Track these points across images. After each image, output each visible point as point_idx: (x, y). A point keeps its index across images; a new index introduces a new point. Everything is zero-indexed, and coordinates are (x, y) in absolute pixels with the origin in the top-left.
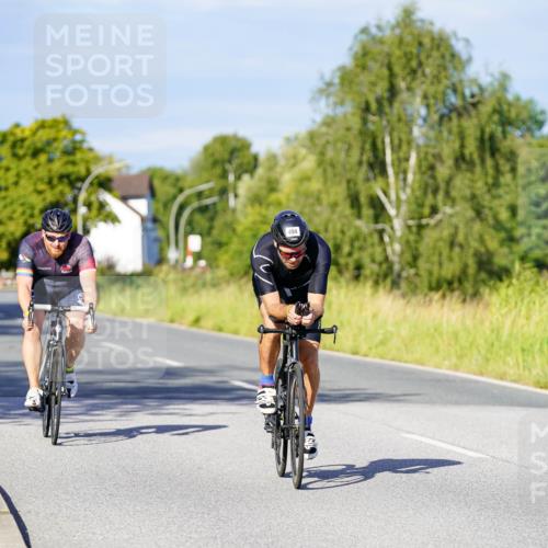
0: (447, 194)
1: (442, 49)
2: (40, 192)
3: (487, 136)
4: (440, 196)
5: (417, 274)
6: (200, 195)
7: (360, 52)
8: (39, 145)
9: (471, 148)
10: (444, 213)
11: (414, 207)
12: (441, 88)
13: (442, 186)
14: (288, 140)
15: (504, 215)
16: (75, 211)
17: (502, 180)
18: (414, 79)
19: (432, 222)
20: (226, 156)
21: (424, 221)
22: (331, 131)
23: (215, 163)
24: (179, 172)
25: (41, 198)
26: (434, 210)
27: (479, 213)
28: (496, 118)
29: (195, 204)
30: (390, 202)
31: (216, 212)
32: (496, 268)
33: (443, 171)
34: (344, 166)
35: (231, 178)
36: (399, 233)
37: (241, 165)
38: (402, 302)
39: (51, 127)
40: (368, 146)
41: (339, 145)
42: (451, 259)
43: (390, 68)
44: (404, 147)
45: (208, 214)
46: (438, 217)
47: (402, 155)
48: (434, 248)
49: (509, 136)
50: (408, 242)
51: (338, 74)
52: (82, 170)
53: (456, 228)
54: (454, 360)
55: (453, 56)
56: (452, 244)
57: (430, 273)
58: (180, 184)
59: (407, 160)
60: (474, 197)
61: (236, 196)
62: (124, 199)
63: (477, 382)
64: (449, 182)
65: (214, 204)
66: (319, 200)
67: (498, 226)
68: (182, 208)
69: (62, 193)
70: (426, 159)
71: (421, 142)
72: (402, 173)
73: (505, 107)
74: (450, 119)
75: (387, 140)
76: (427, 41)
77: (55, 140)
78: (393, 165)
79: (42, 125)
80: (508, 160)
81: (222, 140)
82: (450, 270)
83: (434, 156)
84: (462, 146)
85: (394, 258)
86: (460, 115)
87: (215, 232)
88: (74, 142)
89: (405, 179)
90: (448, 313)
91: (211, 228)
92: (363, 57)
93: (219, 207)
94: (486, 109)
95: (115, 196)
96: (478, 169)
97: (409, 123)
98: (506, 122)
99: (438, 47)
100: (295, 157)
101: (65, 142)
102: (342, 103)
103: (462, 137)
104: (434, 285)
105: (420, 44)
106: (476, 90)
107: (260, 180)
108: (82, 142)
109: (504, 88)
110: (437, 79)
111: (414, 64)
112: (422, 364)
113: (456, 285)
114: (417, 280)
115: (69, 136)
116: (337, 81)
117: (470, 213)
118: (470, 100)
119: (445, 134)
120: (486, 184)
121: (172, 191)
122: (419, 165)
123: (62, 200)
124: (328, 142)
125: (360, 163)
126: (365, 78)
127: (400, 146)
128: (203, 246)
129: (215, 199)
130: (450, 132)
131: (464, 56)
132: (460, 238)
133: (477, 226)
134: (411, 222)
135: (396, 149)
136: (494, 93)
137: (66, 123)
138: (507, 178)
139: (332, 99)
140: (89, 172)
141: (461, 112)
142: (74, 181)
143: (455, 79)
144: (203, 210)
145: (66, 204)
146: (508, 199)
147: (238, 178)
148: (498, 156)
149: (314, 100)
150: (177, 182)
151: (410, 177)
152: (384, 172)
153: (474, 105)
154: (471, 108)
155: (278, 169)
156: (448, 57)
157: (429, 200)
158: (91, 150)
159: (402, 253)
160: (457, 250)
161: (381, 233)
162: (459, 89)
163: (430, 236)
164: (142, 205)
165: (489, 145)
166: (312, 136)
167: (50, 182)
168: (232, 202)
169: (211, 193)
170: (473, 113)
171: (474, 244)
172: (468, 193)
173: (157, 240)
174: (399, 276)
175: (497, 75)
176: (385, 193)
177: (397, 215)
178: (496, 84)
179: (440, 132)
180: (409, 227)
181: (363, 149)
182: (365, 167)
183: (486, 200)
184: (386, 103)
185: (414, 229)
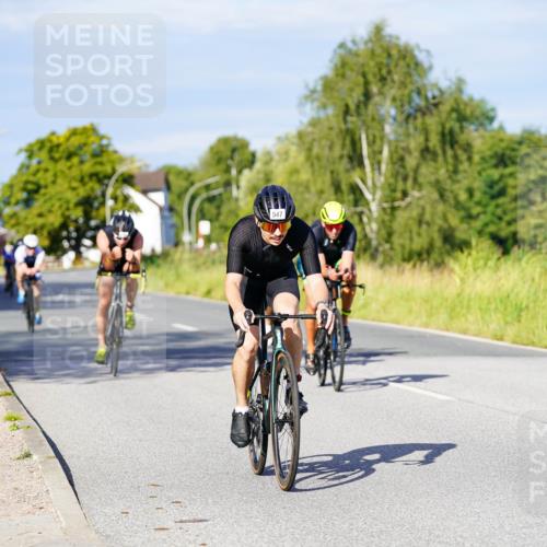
0: (415, 180)
1: (408, 59)
2: (74, 189)
3: (447, 131)
4: (410, 182)
5: (392, 249)
6: (208, 187)
7: (339, 64)
8: (72, 149)
9: (434, 141)
10: (413, 196)
11: (387, 192)
12: (406, 92)
13: (411, 174)
14: (279, 139)
15: (463, 196)
16: (103, 203)
17: (461, 168)
18: (384, 85)
19: (403, 204)
20: (229, 153)
21: (396, 204)
22: (316, 131)
23: (219, 161)
24: (190, 168)
25: (74, 193)
26: (405, 194)
27: (442, 196)
28: (454, 115)
29: (204, 195)
30: (368, 188)
31: (222, 201)
32: (457, 241)
33: (411, 162)
34: (328, 160)
35: (234, 172)
36: (375, 214)
37: (241, 161)
38: (379, 272)
39: (82, 134)
40: (348, 142)
41: (324, 142)
42: (419, 235)
43: (364, 75)
44: (378, 141)
45: (216, 203)
46: (408, 199)
47: (376, 148)
48: (406, 225)
49: (466, 131)
50: (383, 222)
51: (320, 83)
52: (108, 169)
53: (423, 209)
54: (424, 319)
55: (417, 64)
56: (420, 223)
57: (403, 247)
58: (192, 178)
59: (381, 152)
60: (438, 182)
61: (238, 187)
62: (145, 192)
63: (443, 337)
64: (416, 170)
65: (220, 195)
66: (307, 188)
67: (458, 205)
68: (193, 198)
69: (92, 189)
70: (396, 152)
71: (392, 137)
72: (377, 164)
73: (462, 107)
74: (415, 118)
75: (364, 137)
76: (394, 52)
77: (85, 144)
78: (369, 157)
79: (74, 132)
80: (465, 150)
81: (225, 141)
82: (419, 243)
83: (403, 149)
84: (427, 140)
85: (372, 235)
86: (424, 114)
87: (222, 218)
88: (101, 146)
89: (379, 169)
90: (418, 280)
91: (219, 214)
92: (342, 68)
93: (225, 196)
94: (445, 108)
95: (137, 190)
96: (440, 159)
97: (381, 121)
98: (462, 119)
99: (404, 57)
100: (287, 153)
101: (94, 146)
102: (324, 107)
103: (426, 132)
104: (406, 256)
105: (389, 55)
106: (437, 93)
107: (258, 172)
108: (108, 146)
109: (460, 90)
110: (403, 85)
111: (384, 72)
112: (398, 323)
113: (425, 256)
114: (392, 253)
115: (97, 141)
116: (319, 88)
117: (436, 196)
118: (432, 101)
119: (411, 130)
120: (447, 171)
121: (184, 184)
122: (391, 157)
123: (93, 196)
124: (314, 140)
125: (341, 157)
126: (344, 85)
127: (374, 142)
128: (212, 230)
129: (220, 190)
130: (416, 129)
131: (426, 65)
132: (427, 217)
133: (441, 207)
134: (385, 205)
135: (371, 143)
136: (451, 94)
137: (94, 130)
138: (464, 166)
139: (316, 104)
140: (114, 171)
141: (424, 112)
142: (101, 179)
143: (419, 84)
144: (211, 199)
145: (96, 198)
146: (465, 183)
147: (240, 172)
148: (456, 147)
149: (301, 105)
150: (188, 176)
151: (383, 167)
152: (361, 164)
153: (436, 105)
154: (432, 108)
155: (274, 164)
156: (412, 66)
157: (400, 186)
158: (115, 152)
159: (379, 230)
160: (424, 227)
161: (360, 214)
162: (423, 92)
163: (401, 216)
164: (159, 197)
165: (449, 139)
166: (300, 135)
167: (82, 180)
168: (235, 192)
169: (217, 185)
170: (435, 111)
171: (439, 222)
172: (433, 178)
173: (173, 226)
174: (376, 250)
175: (454, 80)
176: (364, 181)
177: (374, 200)
178: (453, 87)
179: (407, 128)
180: (384, 209)
181: (343, 146)
182: (345, 160)
183: (448, 185)
184: (362, 106)
185: (389, 211)
